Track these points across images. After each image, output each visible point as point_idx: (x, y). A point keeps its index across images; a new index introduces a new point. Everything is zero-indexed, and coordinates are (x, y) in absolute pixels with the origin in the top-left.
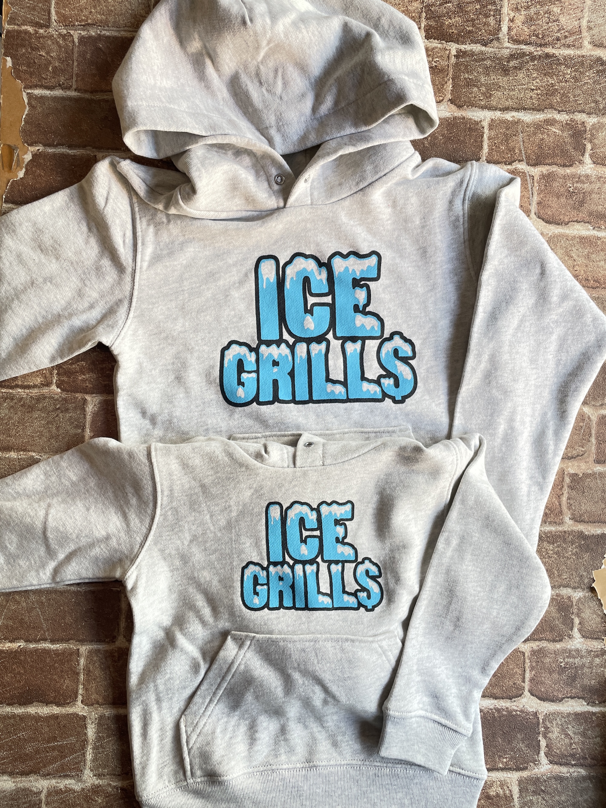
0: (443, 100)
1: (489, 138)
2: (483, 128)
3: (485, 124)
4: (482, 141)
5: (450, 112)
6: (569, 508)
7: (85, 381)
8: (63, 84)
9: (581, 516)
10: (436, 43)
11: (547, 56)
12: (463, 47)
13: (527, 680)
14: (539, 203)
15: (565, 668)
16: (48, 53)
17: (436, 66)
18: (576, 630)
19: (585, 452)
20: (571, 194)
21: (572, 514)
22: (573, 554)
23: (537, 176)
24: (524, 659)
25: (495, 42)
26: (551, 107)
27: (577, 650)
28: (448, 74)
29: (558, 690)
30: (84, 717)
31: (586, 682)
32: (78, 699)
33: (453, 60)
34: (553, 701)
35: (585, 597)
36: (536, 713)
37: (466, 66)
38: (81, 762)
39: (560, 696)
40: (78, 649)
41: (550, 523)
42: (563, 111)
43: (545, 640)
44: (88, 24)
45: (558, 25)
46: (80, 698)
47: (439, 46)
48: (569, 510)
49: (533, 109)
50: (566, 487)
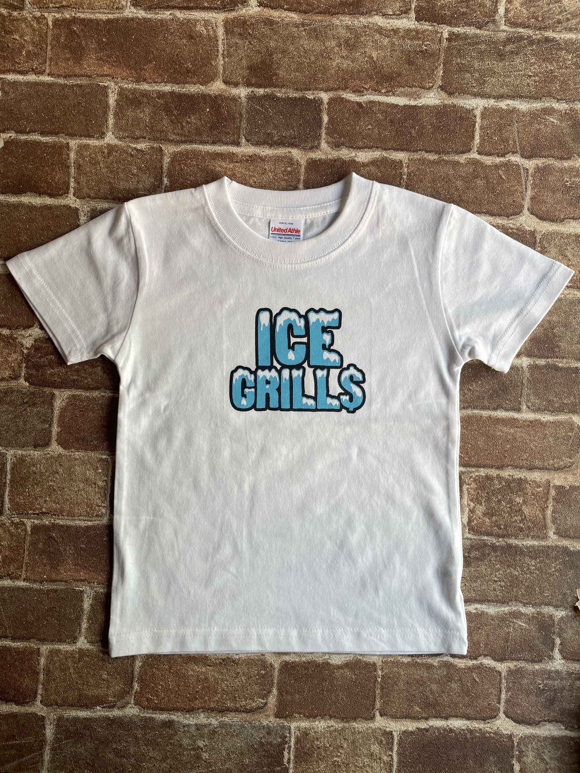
0: (433, 86)
1: (481, 128)
2: (475, 116)
3: (478, 113)
4: (473, 131)
5: (440, 99)
6: (554, 522)
7: (53, 375)
8: (37, 68)
9: (566, 530)
10: (427, 26)
11: (547, 40)
12: (456, 30)
13: (503, 701)
14: (533, 198)
15: (543, 690)
16: (21, 37)
17: (426, 50)
18: (556, 650)
19: (573, 463)
20: (568, 189)
21: (557, 529)
22: (556, 571)
23: (532, 169)
24: (501, 679)
25: (491, 25)
26: (550, 95)
27: (557, 672)
28: (439, 59)
29: (535, 713)
30: (43, 718)
31: (566, 706)
32: (37, 699)
33: (445, 43)
34: (529, 724)
35: (567, 616)
36: (511, 736)
37: (459, 50)
38: (38, 762)
39: (537, 719)
40: (39, 649)
41: (533, 537)
42: (562, 99)
43: (523, 660)
44: (63, 6)
45: (560, 7)
46: (39, 698)
47: (430, 28)
48: (554, 523)
49: (530, 98)
50: (551, 500)
